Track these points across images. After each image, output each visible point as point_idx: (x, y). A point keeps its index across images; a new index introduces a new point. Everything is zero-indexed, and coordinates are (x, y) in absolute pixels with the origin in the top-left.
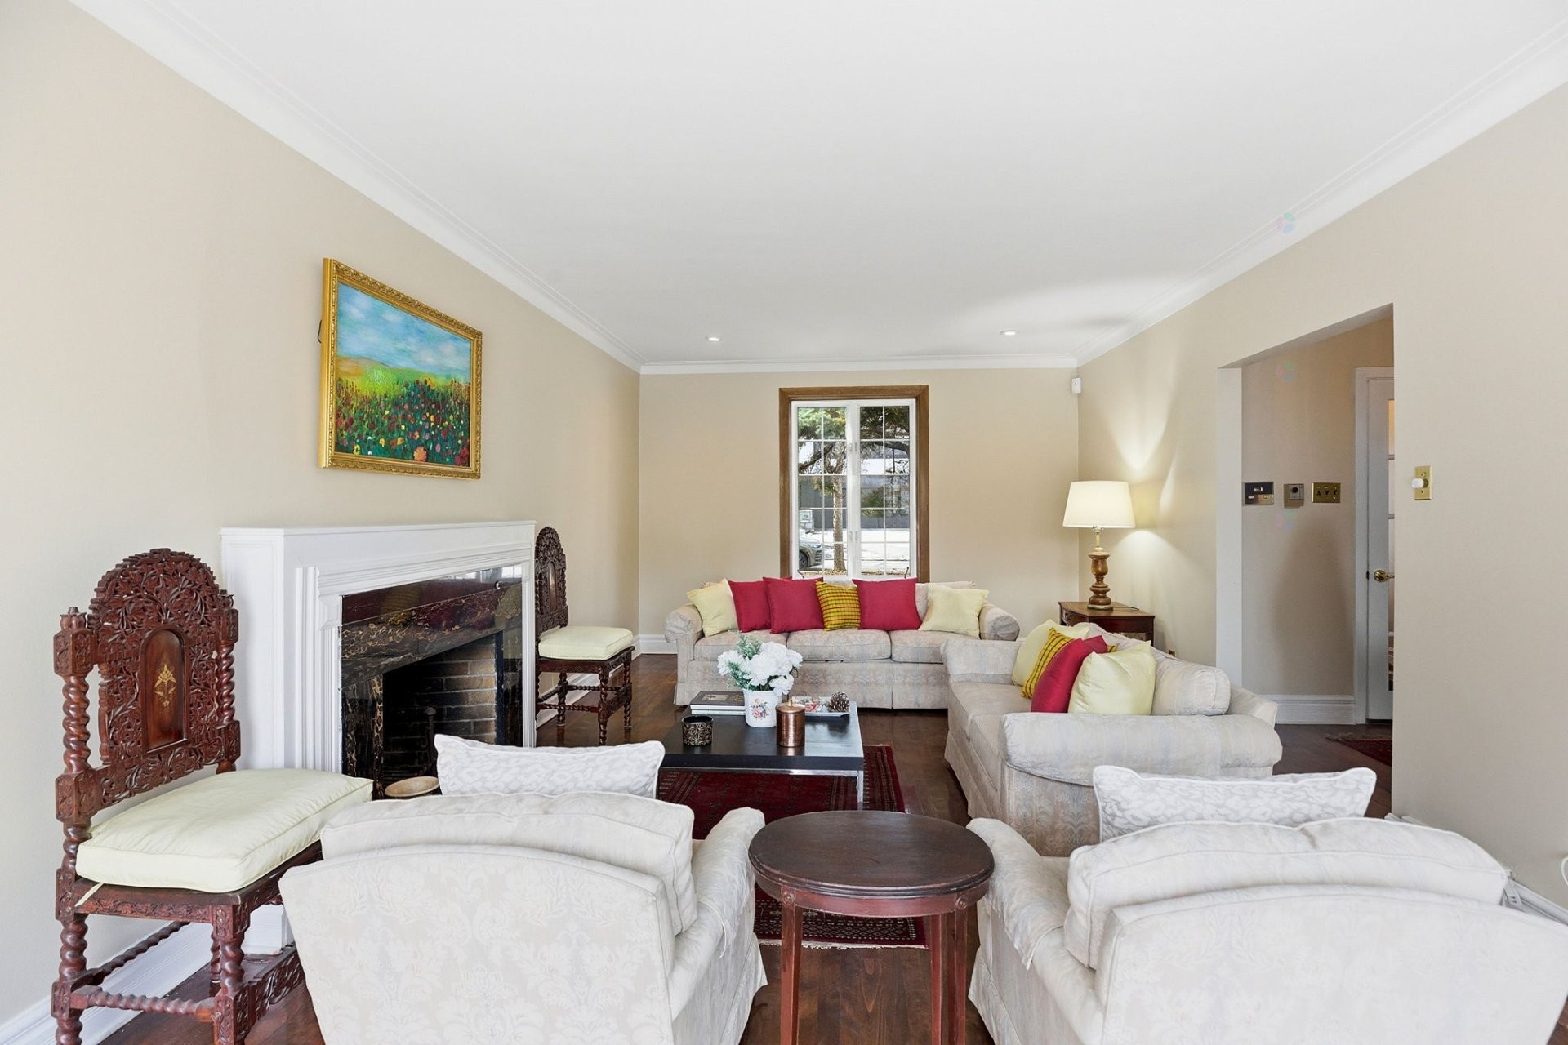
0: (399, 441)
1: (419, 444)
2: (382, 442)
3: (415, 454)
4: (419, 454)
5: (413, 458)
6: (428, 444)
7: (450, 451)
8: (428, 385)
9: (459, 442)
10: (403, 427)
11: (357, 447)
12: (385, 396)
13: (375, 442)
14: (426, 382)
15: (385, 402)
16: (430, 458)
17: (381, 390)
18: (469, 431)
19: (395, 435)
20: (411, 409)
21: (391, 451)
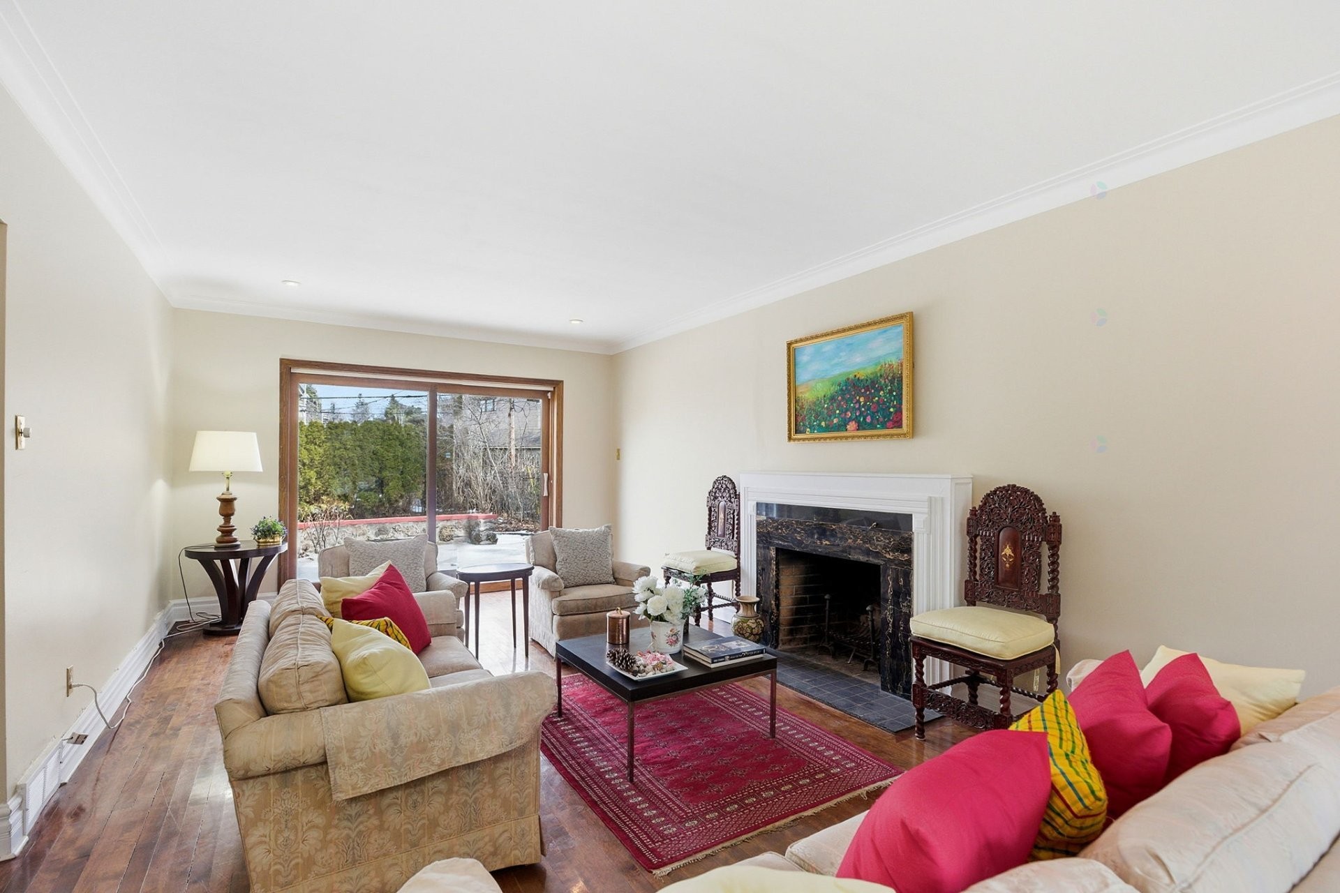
0: (835, 421)
1: (850, 420)
2: (823, 424)
3: (848, 427)
4: (852, 426)
5: (846, 430)
6: (859, 418)
7: (881, 419)
8: (857, 377)
9: (892, 410)
10: (838, 412)
11: (808, 430)
12: (825, 396)
13: (819, 425)
14: (855, 376)
15: (824, 400)
16: (860, 428)
17: (821, 394)
18: (901, 399)
19: (832, 418)
20: (843, 399)
21: (829, 428)
